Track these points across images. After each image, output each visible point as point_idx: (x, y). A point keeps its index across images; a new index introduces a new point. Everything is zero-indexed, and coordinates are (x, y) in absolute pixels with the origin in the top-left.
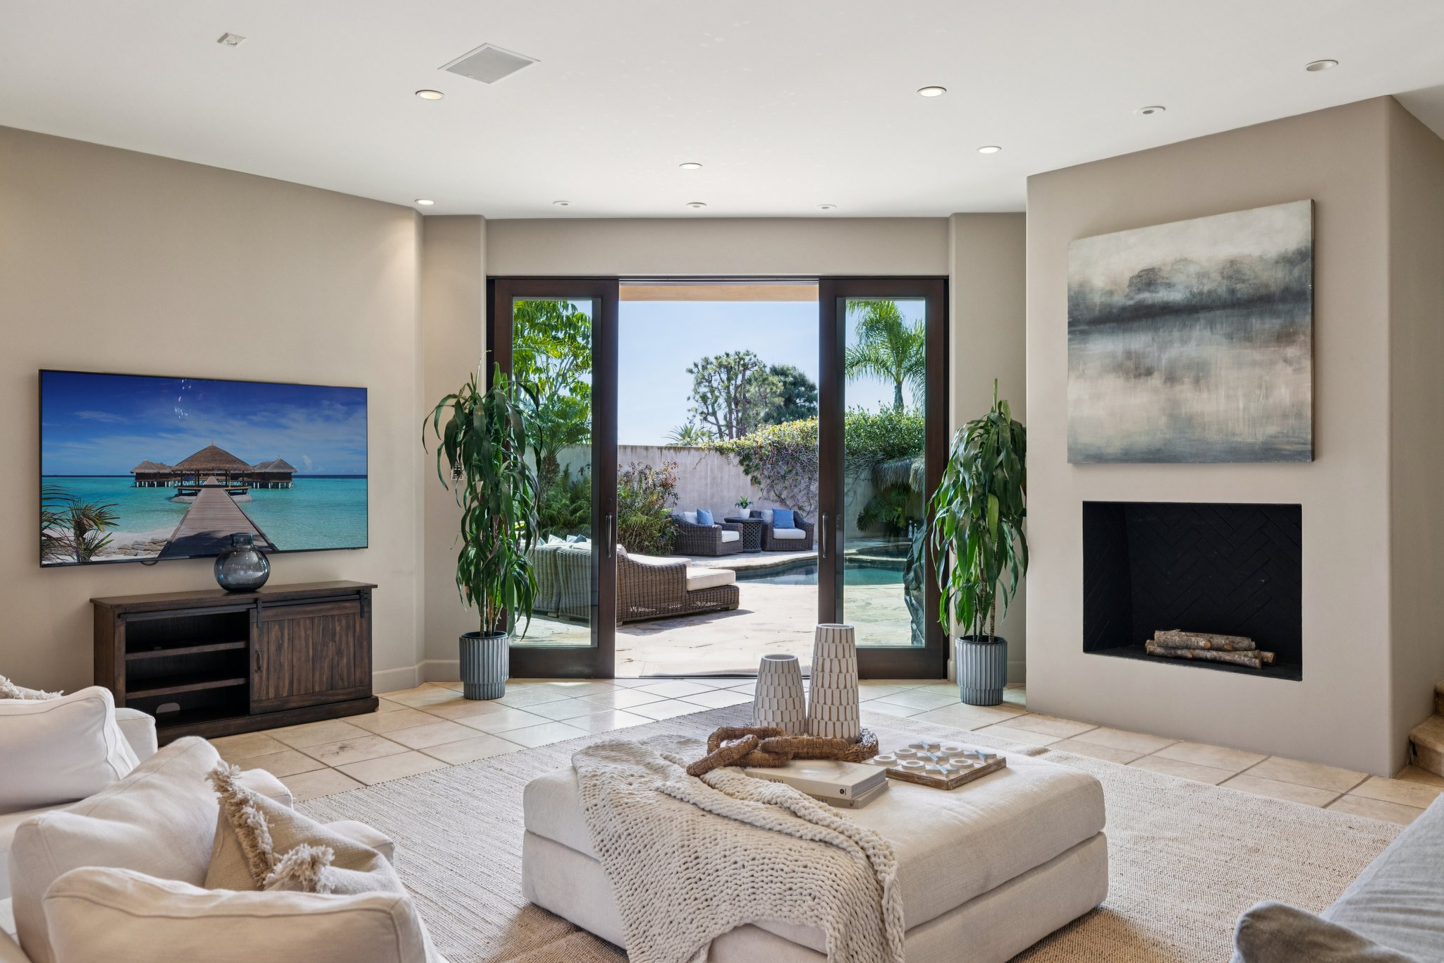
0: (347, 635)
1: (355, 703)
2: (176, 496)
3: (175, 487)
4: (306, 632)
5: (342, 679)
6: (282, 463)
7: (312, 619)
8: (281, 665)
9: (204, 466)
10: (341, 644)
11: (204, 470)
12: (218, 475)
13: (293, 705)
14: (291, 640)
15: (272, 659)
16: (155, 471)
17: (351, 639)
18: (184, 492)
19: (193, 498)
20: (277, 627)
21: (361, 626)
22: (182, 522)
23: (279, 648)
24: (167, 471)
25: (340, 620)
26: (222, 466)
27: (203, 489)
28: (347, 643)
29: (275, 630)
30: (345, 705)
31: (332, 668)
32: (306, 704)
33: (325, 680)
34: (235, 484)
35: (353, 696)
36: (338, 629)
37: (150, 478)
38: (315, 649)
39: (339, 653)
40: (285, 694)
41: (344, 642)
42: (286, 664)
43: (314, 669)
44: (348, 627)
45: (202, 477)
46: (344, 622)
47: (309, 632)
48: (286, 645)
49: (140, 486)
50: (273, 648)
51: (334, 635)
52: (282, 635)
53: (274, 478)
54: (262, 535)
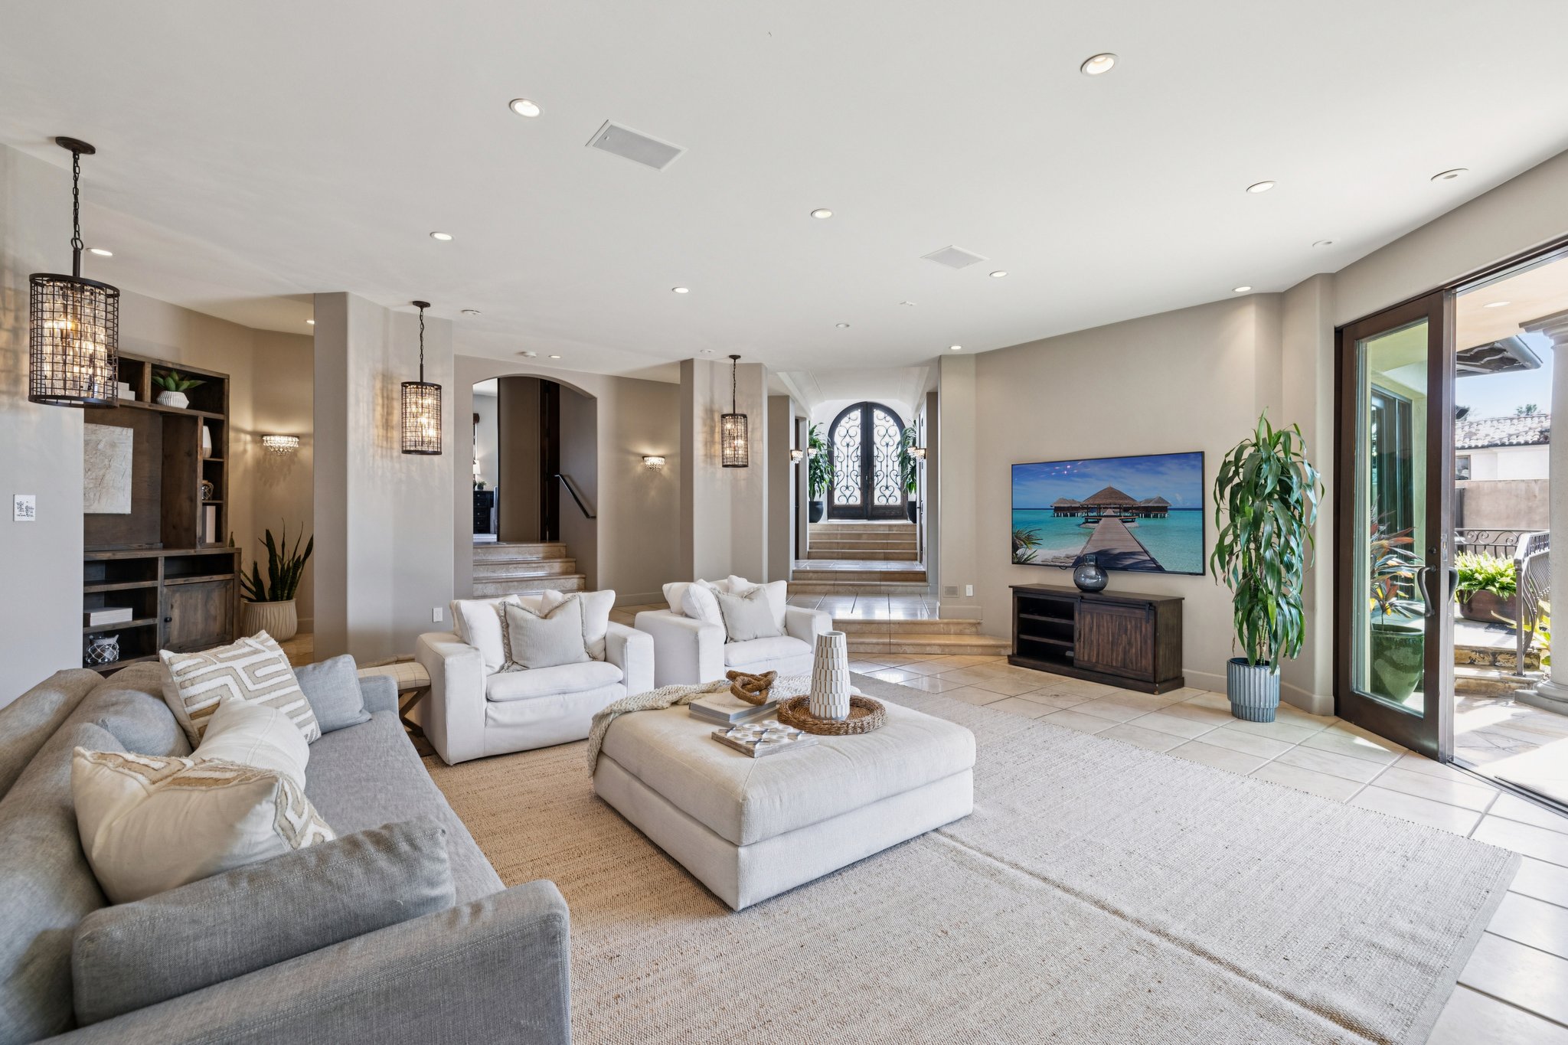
0: (1136, 633)
1: (1141, 683)
2: (1084, 523)
3: (1083, 517)
4: (1107, 623)
5: (1132, 663)
6: (1161, 500)
7: (1112, 616)
8: (1092, 642)
9: (1104, 501)
10: (1131, 638)
11: (1104, 504)
12: (1114, 508)
13: (1099, 670)
14: (1098, 626)
15: (1086, 636)
16: (1069, 505)
17: (1138, 636)
18: (1089, 520)
20: (1089, 616)
21: (1146, 628)
22: (1087, 543)
23: (1091, 630)
25: (1131, 622)
26: (1116, 501)
27: (1103, 519)
28: (1136, 638)
29: (1088, 618)
30: (1131, 682)
31: (1125, 653)
32: (1108, 672)
33: (1120, 659)
34: (1126, 514)
35: (1139, 678)
36: (1129, 627)
37: (1065, 510)
38: (1113, 636)
39: (1130, 643)
40: (1094, 661)
41: (1133, 637)
42: (1095, 642)
43: (1112, 650)
44: (1136, 627)
45: (1102, 510)
46: (1133, 623)
47: (1110, 624)
48: (1095, 629)
49: (1057, 516)
50: (1087, 629)
51: (1126, 630)
52: (1093, 622)
53: (1155, 510)
54: (1146, 552)
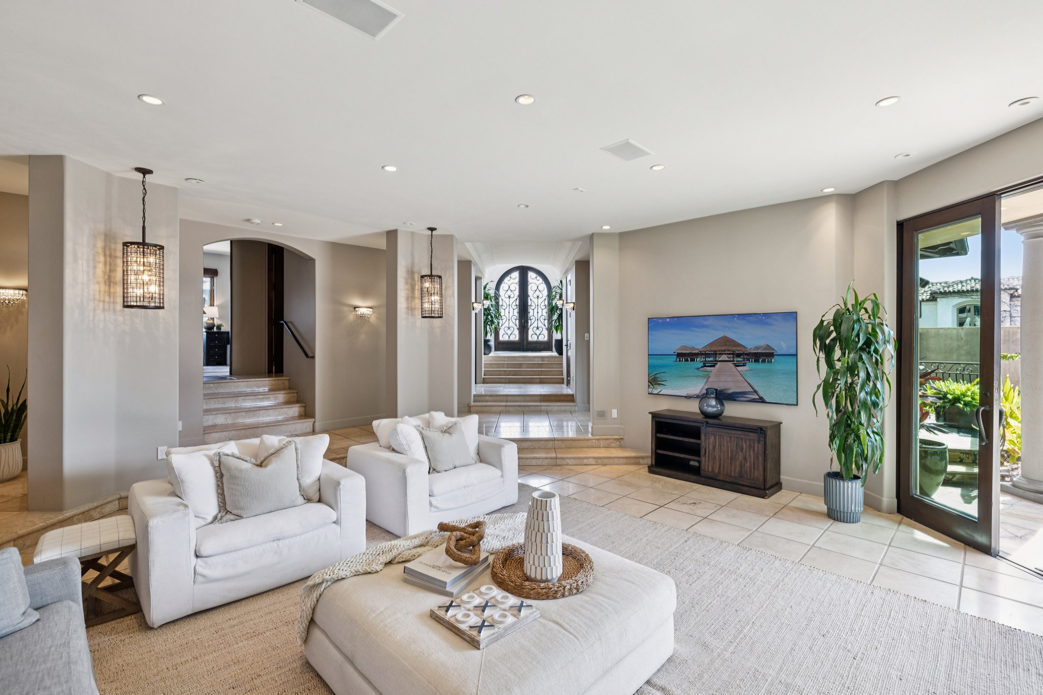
0: (750, 451)
2: (702, 367)
3: (701, 362)
4: (727, 443)
5: (747, 474)
6: (768, 347)
7: (731, 438)
9: (719, 349)
11: (719, 351)
12: (728, 354)
13: (720, 478)
16: (689, 352)
17: (752, 454)
18: (707, 365)
19: (713, 368)
21: (758, 448)
24: (696, 352)
25: (745, 442)
26: (730, 348)
27: (719, 363)
28: (750, 455)
31: (741, 466)
32: (727, 480)
33: (737, 471)
34: (739, 359)
36: (744, 446)
38: (732, 453)
39: (745, 459)
41: (748, 454)
43: (731, 464)
44: (750, 447)
45: (718, 355)
47: (729, 444)
49: (680, 361)
51: (742, 449)
